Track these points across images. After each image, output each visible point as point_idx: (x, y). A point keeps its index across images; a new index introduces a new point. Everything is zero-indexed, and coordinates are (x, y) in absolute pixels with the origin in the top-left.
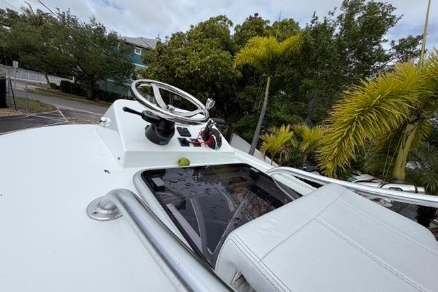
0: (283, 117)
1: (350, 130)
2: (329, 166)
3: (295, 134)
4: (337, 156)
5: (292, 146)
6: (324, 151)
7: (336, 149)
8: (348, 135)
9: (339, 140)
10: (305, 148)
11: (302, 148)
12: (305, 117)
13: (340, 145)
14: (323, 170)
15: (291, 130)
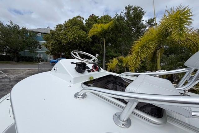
0: (113, 54)
1: (138, 55)
3: (119, 60)
4: (135, 65)
5: (119, 65)
6: (130, 63)
8: (138, 57)
9: (135, 59)
10: (124, 65)
12: (121, 53)
13: (135, 61)
15: (117, 59)
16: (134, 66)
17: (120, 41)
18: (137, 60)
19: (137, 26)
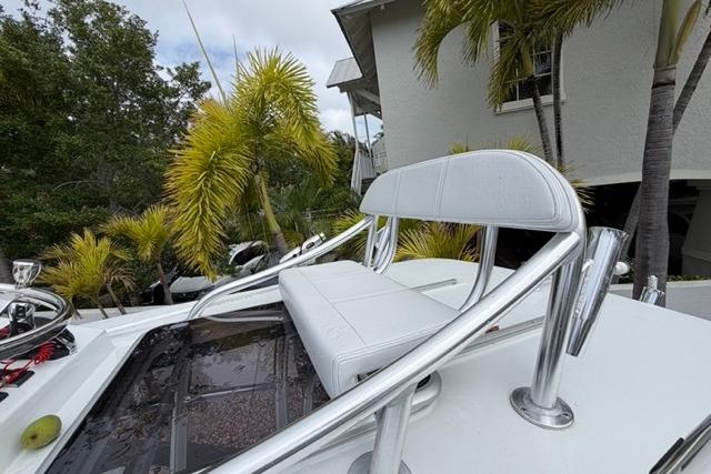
0: (59, 219)
1: (203, 203)
2: (200, 258)
3: (113, 239)
4: (205, 241)
5: (122, 263)
6: (184, 241)
7: (200, 234)
8: (204, 211)
9: (198, 219)
10: (149, 254)
11: (144, 255)
12: (105, 203)
13: (201, 226)
14: (196, 266)
15: (99, 237)
16: (203, 247)
17: (73, 151)
18: (207, 224)
19: (142, 88)
